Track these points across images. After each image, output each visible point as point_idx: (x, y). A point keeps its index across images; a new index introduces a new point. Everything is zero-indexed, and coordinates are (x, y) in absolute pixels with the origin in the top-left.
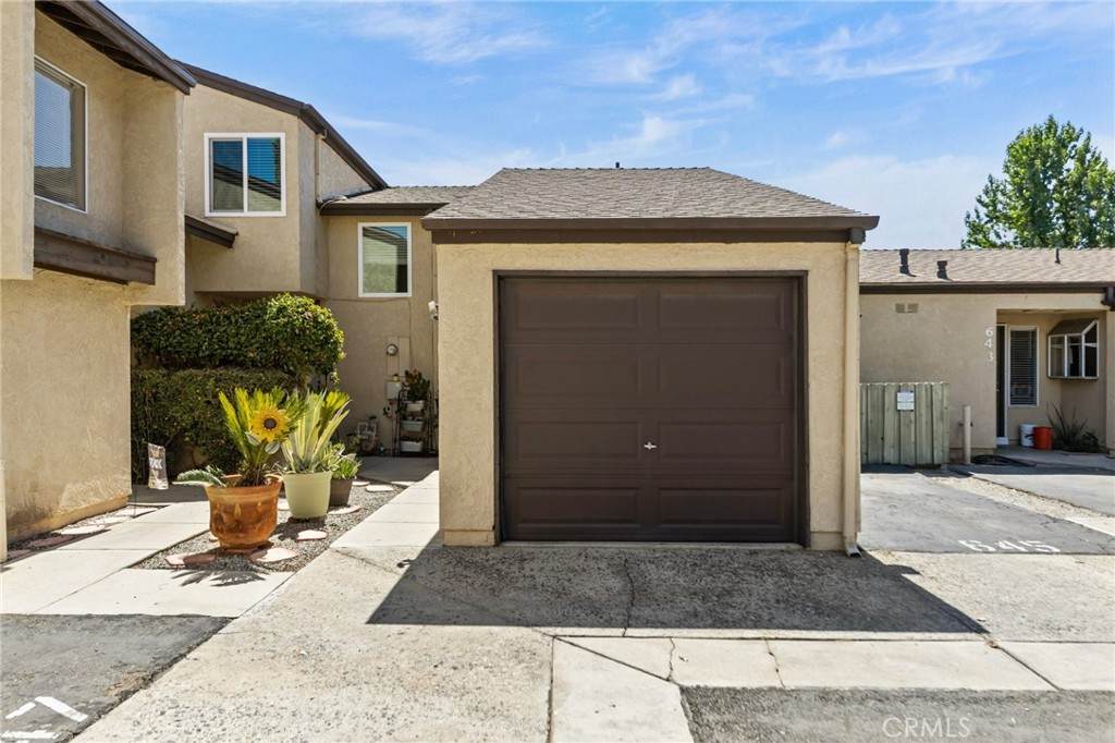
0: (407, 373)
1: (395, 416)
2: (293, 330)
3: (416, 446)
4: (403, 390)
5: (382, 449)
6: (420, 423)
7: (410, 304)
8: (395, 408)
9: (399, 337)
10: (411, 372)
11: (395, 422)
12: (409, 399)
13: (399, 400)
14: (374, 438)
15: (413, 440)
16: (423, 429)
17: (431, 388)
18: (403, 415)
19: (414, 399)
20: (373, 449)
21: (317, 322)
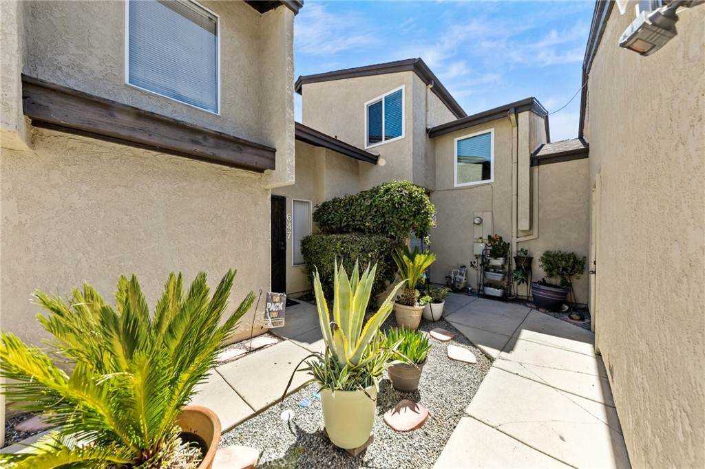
0: (489, 237)
1: (479, 268)
2: (393, 204)
3: (498, 292)
4: (486, 249)
5: (470, 289)
6: (501, 275)
7: (492, 188)
8: (480, 261)
9: (483, 212)
10: (493, 236)
11: (479, 272)
12: (491, 256)
13: (483, 256)
14: (464, 281)
15: (494, 287)
16: (503, 279)
17: (510, 249)
18: (486, 267)
19: (496, 257)
20: (462, 289)
21: (412, 198)
